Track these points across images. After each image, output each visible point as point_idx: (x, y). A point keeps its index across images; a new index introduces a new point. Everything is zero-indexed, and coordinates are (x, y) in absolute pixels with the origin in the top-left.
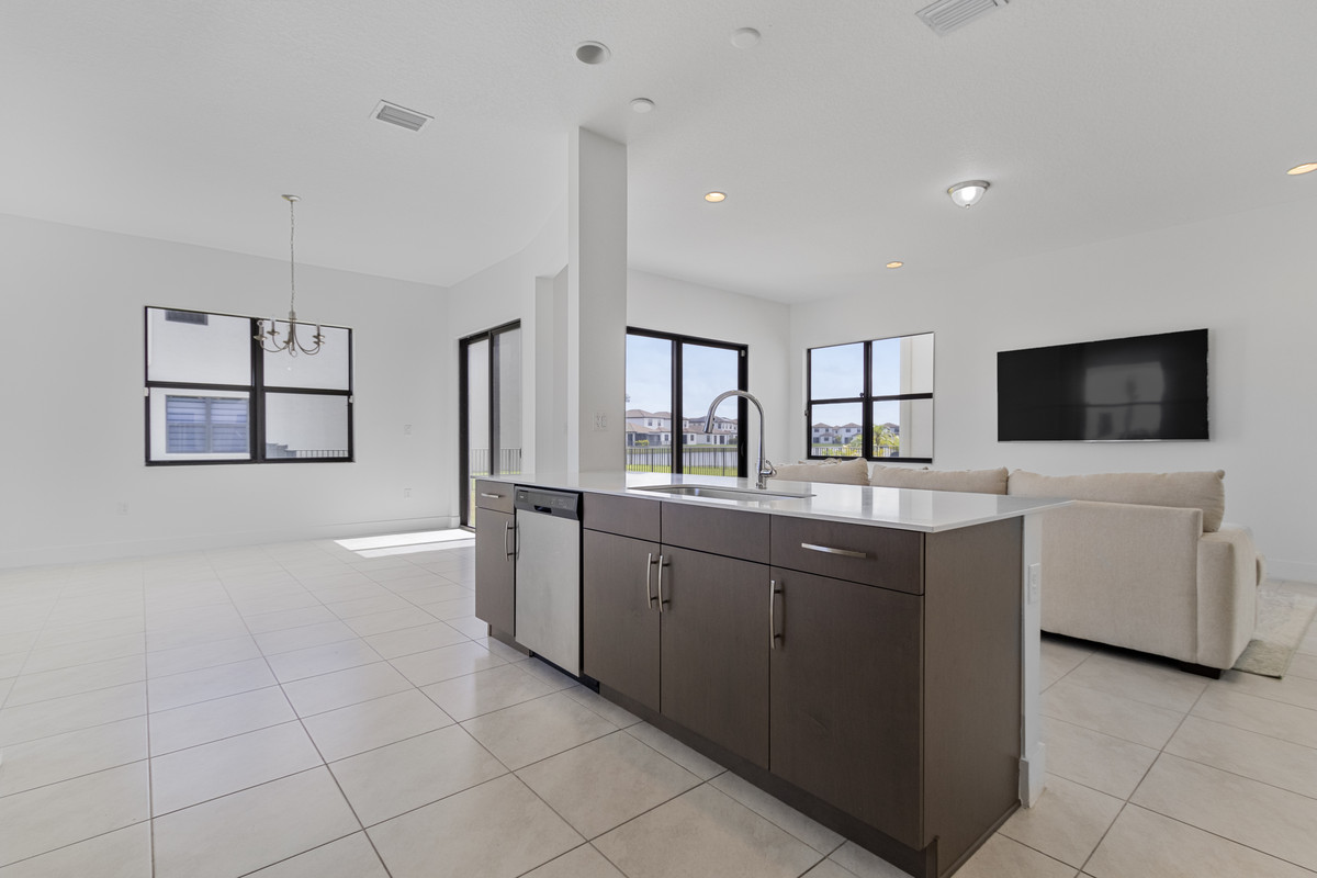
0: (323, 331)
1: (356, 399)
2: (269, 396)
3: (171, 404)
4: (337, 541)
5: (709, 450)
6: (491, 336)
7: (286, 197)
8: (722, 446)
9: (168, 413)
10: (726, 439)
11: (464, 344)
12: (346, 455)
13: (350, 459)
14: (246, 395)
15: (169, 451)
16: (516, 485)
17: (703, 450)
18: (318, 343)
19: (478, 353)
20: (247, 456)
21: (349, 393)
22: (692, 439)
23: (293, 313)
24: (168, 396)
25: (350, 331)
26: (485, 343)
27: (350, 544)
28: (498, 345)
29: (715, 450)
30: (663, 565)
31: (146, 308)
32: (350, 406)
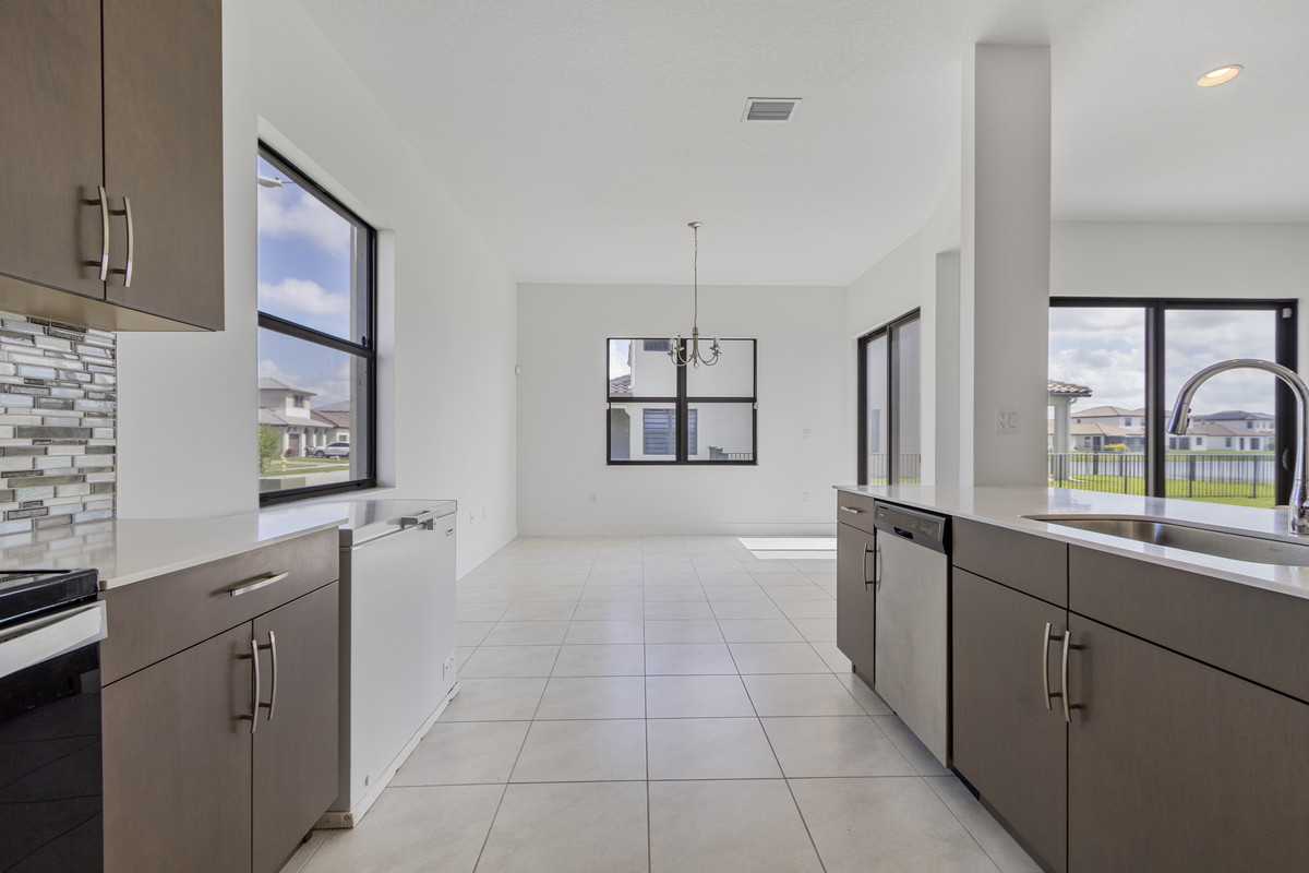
0: (720, 343)
1: (760, 405)
2: (691, 406)
3: (647, 416)
4: (740, 539)
5: (1231, 458)
6: (889, 331)
7: (691, 225)
8: (1256, 453)
9: (645, 423)
10: (1262, 443)
11: (863, 343)
12: (751, 458)
13: (754, 462)
14: (673, 406)
15: (645, 453)
16: (876, 499)
17: (1220, 458)
18: (716, 353)
19: (877, 349)
20: (673, 458)
21: (753, 400)
22: (1199, 442)
23: (695, 329)
24: (645, 410)
25: (755, 341)
26: (884, 339)
27: (748, 543)
28: (898, 339)
29: (1243, 458)
30: (1071, 647)
31: (608, 340)
32: (755, 412)
